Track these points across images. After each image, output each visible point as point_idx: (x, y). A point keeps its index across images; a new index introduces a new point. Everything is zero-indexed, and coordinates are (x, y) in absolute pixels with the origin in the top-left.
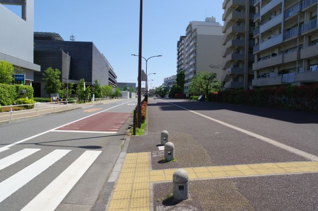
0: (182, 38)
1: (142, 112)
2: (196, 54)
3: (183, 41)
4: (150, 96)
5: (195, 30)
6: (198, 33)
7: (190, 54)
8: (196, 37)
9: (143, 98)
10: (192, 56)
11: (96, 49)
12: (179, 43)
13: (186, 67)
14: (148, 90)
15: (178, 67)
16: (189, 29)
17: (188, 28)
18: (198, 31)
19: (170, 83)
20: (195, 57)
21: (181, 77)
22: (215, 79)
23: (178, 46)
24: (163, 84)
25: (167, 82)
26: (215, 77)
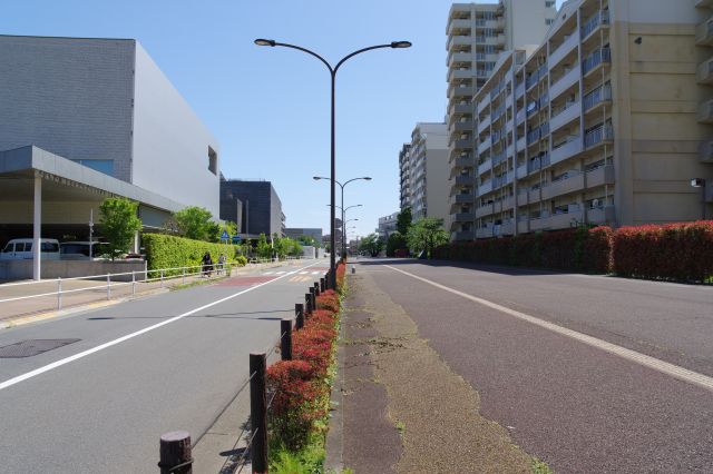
0: (407, 148)
1: (337, 280)
2: (425, 182)
3: (408, 153)
4: (352, 254)
5: (424, 141)
6: (428, 148)
7: (417, 182)
8: (424, 153)
9: (338, 259)
10: (420, 185)
11: (276, 196)
12: (402, 155)
13: (413, 202)
14: (348, 242)
15: (402, 199)
16: (416, 136)
17: (413, 134)
18: (427, 143)
19: (389, 228)
20: (424, 187)
21: (404, 219)
22: (441, 228)
23: (401, 161)
24: (377, 231)
25: (384, 226)
26: (441, 225)
